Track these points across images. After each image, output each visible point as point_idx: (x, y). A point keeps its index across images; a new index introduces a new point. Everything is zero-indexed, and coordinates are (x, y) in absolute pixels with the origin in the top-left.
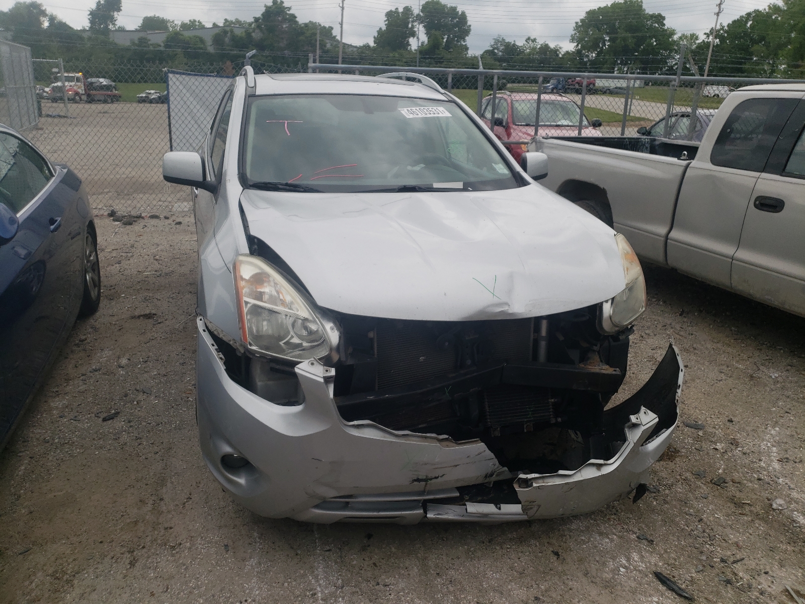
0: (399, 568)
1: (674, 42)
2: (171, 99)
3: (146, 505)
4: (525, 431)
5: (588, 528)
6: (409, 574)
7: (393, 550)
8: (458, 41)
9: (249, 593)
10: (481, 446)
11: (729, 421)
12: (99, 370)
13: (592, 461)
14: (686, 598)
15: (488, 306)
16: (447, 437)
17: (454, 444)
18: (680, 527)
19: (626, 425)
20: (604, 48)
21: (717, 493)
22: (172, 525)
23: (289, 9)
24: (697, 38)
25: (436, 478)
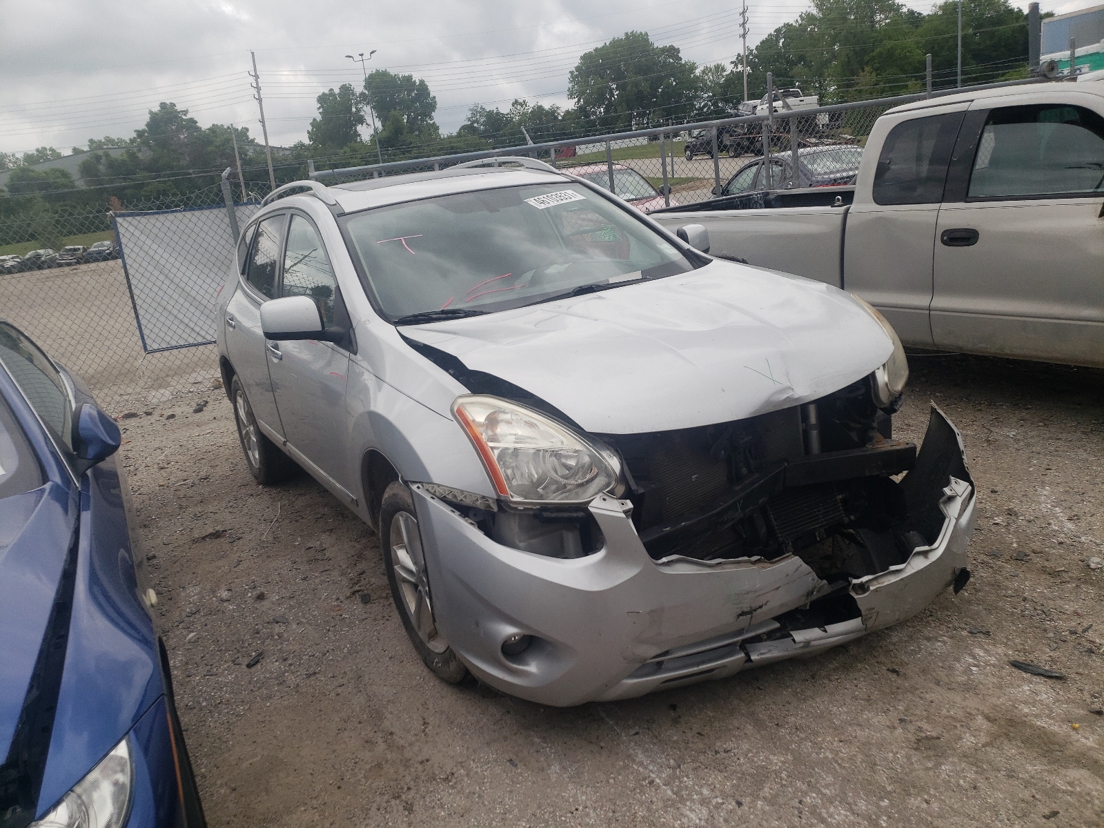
0: (730, 730)
1: (698, 78)
2: (126, 251)
3: (377, 745)
4: (818, 539)
5: (911, 637)
6: (745, 734)
7: (711, 714)
8: (422, 120)
9: (574, 801)
10: (796, 561)
11: (992, 492)
12: (198, 611)
13: (917, 549)
14: (1056, 678)
15: (773, 395)
16: (759, 557)
17: (769, 565)
18: (1008, 611)
19: (941, 500)
20: (613, 99)
21: (1024, 568)
22: (427, 757)
23: (186, 112)
24: (723, 70)
25: (761, 607)
